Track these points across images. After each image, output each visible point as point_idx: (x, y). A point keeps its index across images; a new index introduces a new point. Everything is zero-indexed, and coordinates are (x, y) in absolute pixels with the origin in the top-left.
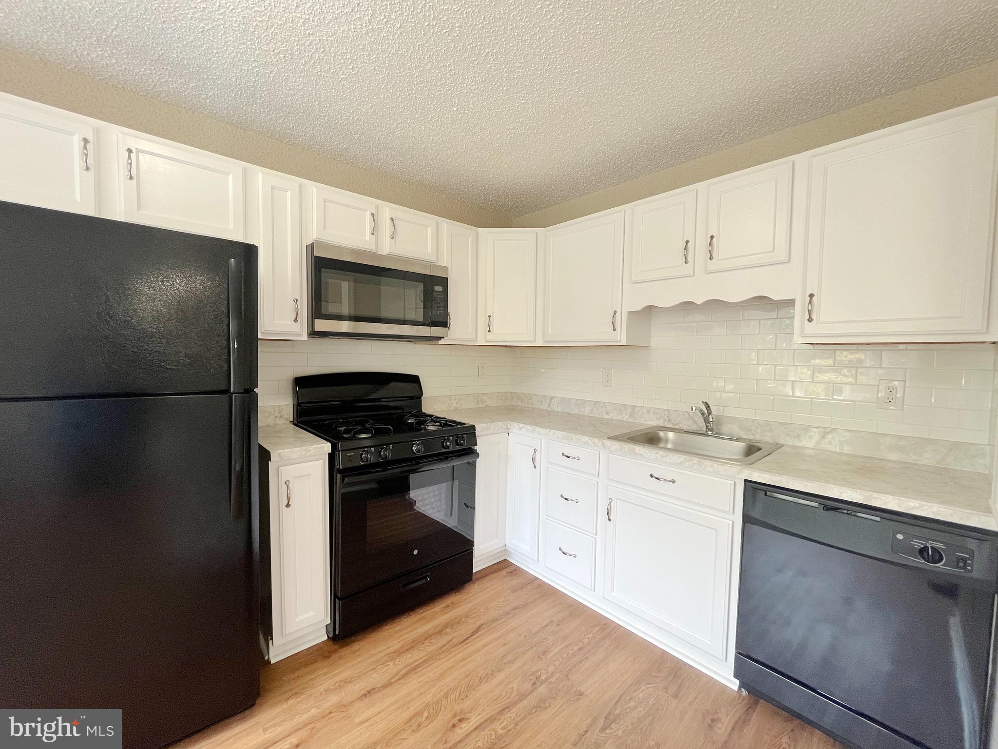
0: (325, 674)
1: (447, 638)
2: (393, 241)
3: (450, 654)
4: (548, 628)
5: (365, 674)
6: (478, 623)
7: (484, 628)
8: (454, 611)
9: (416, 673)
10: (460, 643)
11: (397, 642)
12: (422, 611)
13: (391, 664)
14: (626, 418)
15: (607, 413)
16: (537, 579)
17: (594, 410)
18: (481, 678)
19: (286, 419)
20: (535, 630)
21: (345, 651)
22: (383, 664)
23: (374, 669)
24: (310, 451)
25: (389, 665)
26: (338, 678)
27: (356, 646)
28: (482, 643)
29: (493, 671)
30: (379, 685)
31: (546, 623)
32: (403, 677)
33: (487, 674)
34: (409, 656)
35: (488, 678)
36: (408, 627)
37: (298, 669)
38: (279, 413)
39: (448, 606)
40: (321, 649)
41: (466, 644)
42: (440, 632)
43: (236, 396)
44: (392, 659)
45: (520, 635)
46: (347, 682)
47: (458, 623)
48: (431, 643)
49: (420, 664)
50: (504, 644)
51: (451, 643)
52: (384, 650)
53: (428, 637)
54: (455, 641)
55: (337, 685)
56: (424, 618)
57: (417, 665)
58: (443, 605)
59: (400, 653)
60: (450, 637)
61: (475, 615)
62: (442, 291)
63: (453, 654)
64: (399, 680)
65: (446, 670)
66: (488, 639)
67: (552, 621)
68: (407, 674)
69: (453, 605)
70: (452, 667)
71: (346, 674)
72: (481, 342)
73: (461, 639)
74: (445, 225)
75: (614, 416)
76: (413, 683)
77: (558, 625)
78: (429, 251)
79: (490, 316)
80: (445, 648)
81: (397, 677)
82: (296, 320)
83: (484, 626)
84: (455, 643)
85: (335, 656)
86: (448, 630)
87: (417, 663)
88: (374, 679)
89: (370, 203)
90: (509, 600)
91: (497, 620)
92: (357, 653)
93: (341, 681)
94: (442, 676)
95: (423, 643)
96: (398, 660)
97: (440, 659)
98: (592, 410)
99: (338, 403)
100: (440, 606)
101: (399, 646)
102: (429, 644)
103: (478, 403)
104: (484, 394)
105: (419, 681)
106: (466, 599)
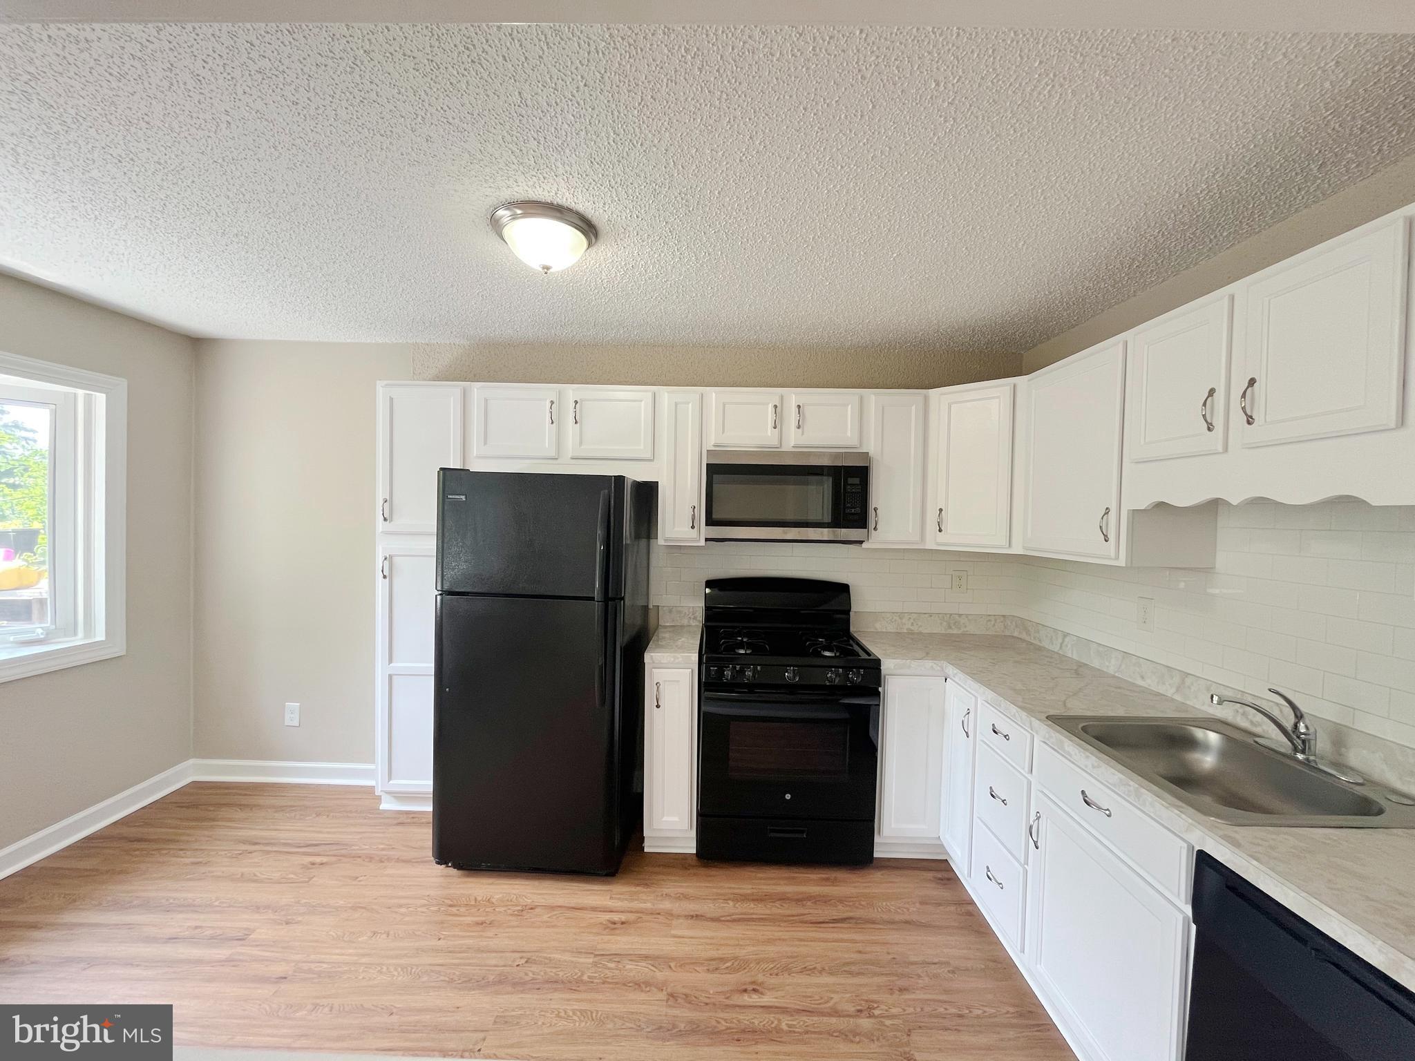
0: (676, 881)
1: (802, 911)
2: (800, 430)
3: (792, 927)
4: (933, 966)
5: (704, 899)
6: (851, 914)
7: (850, 923)
8: (831, 888)
9: (745, 925)
10: (811, 923)
11: (750, 887)
12: (797, 870)
13: (731, 903)
14: (1170, 692)
15: (1142, 678)
16: (972, 903)
17: (1123, 667)
18: (805, 968)
19: (699, 621)
20: (913, 959)
21: (703, 871)
22: (724, 900)
23: (715, 899)
24: (678, 658)
25: (728, 904)
26: (680, 890)
27: (713, 872)
28: (835, 936)
29: (824, 969)
30: (708, 916)
31: (936, 960)
32: (734, 921)
33: (815, 968)
34: (752, 906)
35: (813, 972)
36: (772, 879)
37: (659, 866)
38: (693, 614)
39: (827, 879)
40: (686, 859)
41: (816, 927)
42: (800, 900)
43: (598, 604)
44: (736, 900)
45: (888, 953)
46: (686, 897)
47: (825, 902)
48: (782, 906)
49: (756, 919)
50: (860, 952)
51: (801, 917)
52: (734, 888)
53: (783, 898)
54: (809, 918)
55: (678, 895)
56: (794, 878)
57: (753, 918)
58: (823, 876)
59: (745, 898)
60: (806, 911)
61: (851, 904)
62: (859, 483)
63: (793, 929)
64: (728, 921)
65: (776, 939)
66: (846, 936)
67: (948, 963)
68: (739, 920)
69: (834, 882)
70: (784, 940)
71: (690, 891)
72: (930, 545)
73: (814, 919)
74: (873, 397)
75: (1151, 683)
76: (738, 931)
77: (953, 972)
78: (849, 434)
79: (941, 510)
80: (792, 918)
81: (728, 918)
82: (693, 527)
83: (851, 921)
84: (805, 919)
85: (692, 871)
86: (809, 903)
87: (754, 916)
88: (708, 908)
89: (771, 396)
90: (908, 910)
91: (874, 922)
92: (710, 879)
93: (682, 894)
94: (770, 941)
95: (774, 902)
96: (739, 903)
97: (779, 926)
98: (1120, 665)
99: (751, 611)
100: (818, 876)
101: (749, 891)
102: (779, 906)
103: (950, 628)
104: (960, 615)
105: (744, 933)
106: (853, 882)
